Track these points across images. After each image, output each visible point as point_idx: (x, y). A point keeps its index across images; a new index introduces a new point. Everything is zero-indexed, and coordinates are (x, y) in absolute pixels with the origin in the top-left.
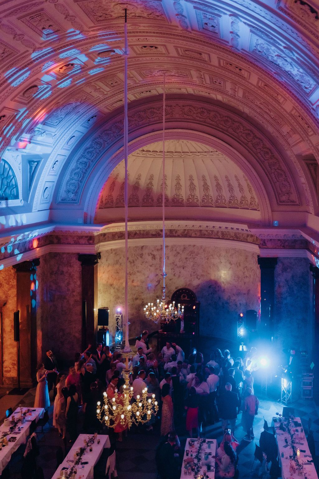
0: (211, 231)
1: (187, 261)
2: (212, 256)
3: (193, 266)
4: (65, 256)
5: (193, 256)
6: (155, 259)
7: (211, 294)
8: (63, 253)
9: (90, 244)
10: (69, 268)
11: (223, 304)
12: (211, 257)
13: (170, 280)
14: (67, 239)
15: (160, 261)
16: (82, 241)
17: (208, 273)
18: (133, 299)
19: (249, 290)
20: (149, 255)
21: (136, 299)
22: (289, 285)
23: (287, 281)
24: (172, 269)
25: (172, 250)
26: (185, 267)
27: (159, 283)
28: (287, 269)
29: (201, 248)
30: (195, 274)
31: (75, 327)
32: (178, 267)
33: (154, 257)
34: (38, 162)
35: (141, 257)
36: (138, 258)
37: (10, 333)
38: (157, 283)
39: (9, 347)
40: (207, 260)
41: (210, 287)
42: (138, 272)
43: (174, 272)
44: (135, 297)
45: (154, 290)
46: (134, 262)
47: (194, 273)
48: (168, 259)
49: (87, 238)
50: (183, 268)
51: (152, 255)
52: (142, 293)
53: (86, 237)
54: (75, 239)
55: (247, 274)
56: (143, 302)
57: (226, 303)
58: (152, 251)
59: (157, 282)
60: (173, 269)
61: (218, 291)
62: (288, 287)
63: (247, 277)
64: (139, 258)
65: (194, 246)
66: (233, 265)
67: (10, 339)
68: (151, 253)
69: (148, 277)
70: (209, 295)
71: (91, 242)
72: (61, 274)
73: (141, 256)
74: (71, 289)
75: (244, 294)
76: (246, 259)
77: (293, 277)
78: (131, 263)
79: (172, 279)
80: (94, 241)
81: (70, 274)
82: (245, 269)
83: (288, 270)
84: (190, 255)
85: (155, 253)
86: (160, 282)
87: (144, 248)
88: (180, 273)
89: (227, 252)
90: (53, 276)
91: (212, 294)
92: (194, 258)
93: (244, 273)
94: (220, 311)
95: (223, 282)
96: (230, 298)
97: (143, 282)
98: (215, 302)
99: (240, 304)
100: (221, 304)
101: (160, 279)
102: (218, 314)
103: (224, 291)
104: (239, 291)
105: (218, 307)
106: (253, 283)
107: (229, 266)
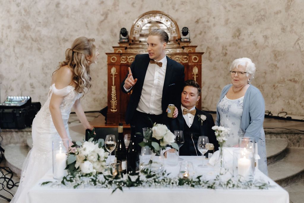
7: (200, 34)
11: (224, 47)
13: (126, 13)
18: (58, 38)
27: (106, 17)
30: (170, 1)
38: (103, 18)
41: (197, 22)
44: (62, 35)
45: (98, 29)
52: (76, 31)
57: (230, 46)
59: (102, 15)
61: (214, 25)
69: (87, 3)
70: (196, 36)
79: (129, 12)
86: (109, 16)
88: (142, 1)
91: (203, 34)
94: (218, 61)
95: (225, 8)
96: (238, 33)
97: (77, 11)
98: (208, 47)
99: (266, 37)
100: (219, 49)
101: (109, 10)
102: (215, 68)
103: (227, 22)
104: (262, 13)
105: (213, 54)
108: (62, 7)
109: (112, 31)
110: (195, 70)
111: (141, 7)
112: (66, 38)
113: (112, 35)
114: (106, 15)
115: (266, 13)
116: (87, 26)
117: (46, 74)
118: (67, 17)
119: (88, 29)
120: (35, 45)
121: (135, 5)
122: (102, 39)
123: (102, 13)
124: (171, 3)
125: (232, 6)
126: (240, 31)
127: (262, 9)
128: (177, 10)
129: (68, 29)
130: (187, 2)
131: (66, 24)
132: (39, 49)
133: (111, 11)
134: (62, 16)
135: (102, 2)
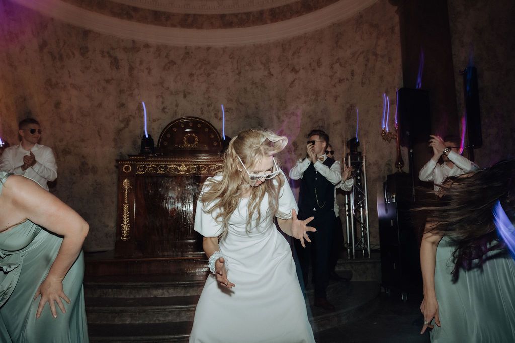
0: (245, 13)
1: (193, 81)
2: (250, 64)
3: (208, 89)
5: (205, 69)
6: (117, 68)
12: (248, 68)
15: (131, 75)
17: (241, 104)
20: (103, 56)
24: (157, 97)
25: (159, 55)
26: (189, 93)
27: (127, 124)
29: (224, 51)
30: (211, 108)
32: (172, 94)
33: (115, 63)
35: (83, 54)
36: (74, 54)
38: (122, 125)
40: (238, 76)
42: (74, 86)
43: (163, 103)
45: (115, 140)
47: (208, 106)
48: (149, 73)
50: (185, 97)
51: (110, 56)
52: (83, 140)
58: (113, 49)
59: (122, 121)
60: (162, 96)
63: (341, 81)
64: (77, 54)
65: (208, 48)
66: (302, 72)
68: (108, 53)
69: (100, 106)
73: (84, 51)
76: (337, 42)
79: (158, 119)
82: (337, 66)
84: (200, 68)
85: (120, 55)
86: (131, 123)
88: (177, 106)
89: (284, 50)
92: (208, 75)
93: (331, 77)
97: (86, 115)
101: (131, 115)
106: (363, 84)
107: (290, 77)
108: (64, 108)
111: (175, 113)
112: (68, 149)
113: (135, 148)
114: (127, 121)
115: (324, 123)
116: (99, 135)
118: (71, 122)
119: (101, 139)
121: (166, 110)
122: (121, 153)
123: (121, 118)
124: (213, 110)
126: (296, 144)
127: (320, 119)
129: (71, 138)
130: (232, 110)
131: (68, 131)
133: (134, 117)
134: (64, 121)
135: (122, 105)
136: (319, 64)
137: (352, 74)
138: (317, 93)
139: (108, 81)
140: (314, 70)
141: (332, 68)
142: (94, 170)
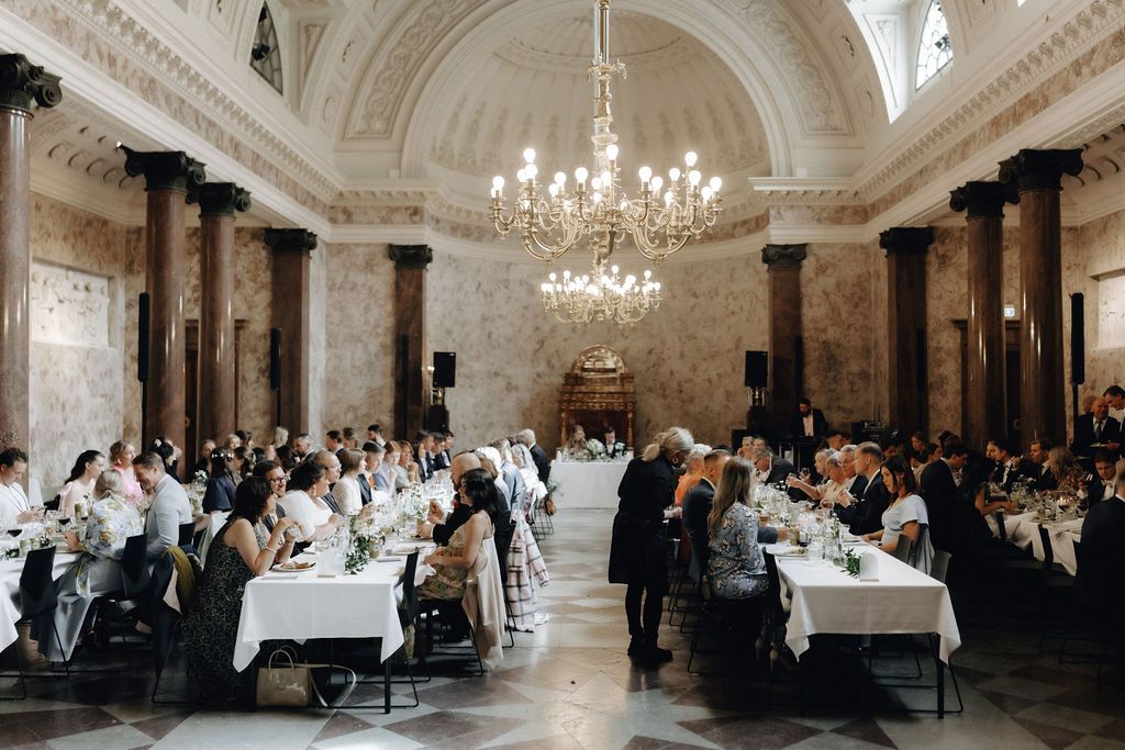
4: (360, 250)
8: (357, 245)
9: (414, 223)
10: (369, 276)
11: (679, 384)
13: (566, 340)
14: (365, 213)
16: (397, 217)
18: (489, 372)
19: (739, 339)
20: (522, 285)
21: (496, 374)
22: (830, 303)
23: (826, 294)
27: (542, 345)
28: (827, 268)
31: (380, 403)
33: (531, 290)
34: (324, 28)
35: (506, 287)
36: (499, 288)
37: (255, 385)
38: (538, 347)
39: (253, 415)
41: (650, 352)
44: (494, 369)
46: (491, 294)
49: (409, 212)
52: (508, 363)
53: (406, 209)
54: (384, 213)
55: (733, 306)
56: (509, 383)
57: (685, 382)
58: (528, 277)
59: (538, 343)
61: (669, 357)
62: (828, 305)
63: (733, 313)
64: (502, 287)
66: (702, 298)
67: (257, 397)
68: (525, 281)
69: (520, 331)
70: (648, 369)
71: (417, 218)
72: (352, 289)
73: (506, 283)
74: (371, 320)
75: (729, 351)
76: (731, 276)
77: (838, 285)
78: (486, 295)
79: (569, 339)
80: (422, 217)
81: (370, 289)
82: (730, 298)
83: (829, 271)
86: (545, 344)
87: (512, 267)
89: (686, 273)
90: (335, 294)
93: (726, 308)
94: (673, 399)
95: (680, 339)
96: (694, 368)
97: (510, 340)
98: (662, 384)
99: (719, 376)
100: (674, 385)
102: (669, 407)
103: (682, 355)
104: (716, 349)
105: (668, 392)
106: (748, 320)
107: (692, 301)
108: (494, 336)
109: (549, 362)
110: (630, 416)
111: (584, 332)
113: (549, 367)
114: (542, 343)
116: (520, 357)
117: (477, 413)
118: (499, 347)
119: (521, 361)
120: (468, 382)
125: (687, 337)
126: (696, 366)
127: (716, 345)
128: (626, 338)
132: (471, 386)
134: (494, 347)
135: (538, 328)
136: (717, 294)
137: (742, 309)
138: (714, 320)
139: (525, 308)
140: (712, 298)
141: (727, 299)
142: (516, 388)
